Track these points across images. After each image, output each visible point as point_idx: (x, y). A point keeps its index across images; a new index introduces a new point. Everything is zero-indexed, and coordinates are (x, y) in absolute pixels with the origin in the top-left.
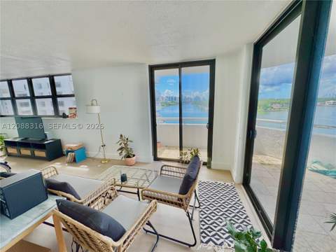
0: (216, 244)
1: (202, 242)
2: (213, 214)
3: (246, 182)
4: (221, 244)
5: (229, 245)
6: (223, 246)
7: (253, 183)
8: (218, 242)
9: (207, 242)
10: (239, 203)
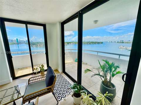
0: (64, 97)
1: (59, 100)
2: (58, 88)
3: (64, 71)
4: (65, 96)
5: (68, 94)
6: (66, 96)
7: (66, 71)
8: (64, 96)
9: (61, 99)
10: (64, 79)
